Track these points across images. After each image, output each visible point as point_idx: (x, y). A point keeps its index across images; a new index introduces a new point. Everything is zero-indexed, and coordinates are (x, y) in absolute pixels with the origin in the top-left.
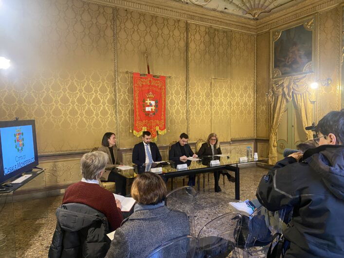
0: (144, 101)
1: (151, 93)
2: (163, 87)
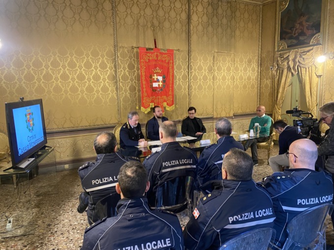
0: (151, 77)
1: (158, 68)
2: (171, 61)
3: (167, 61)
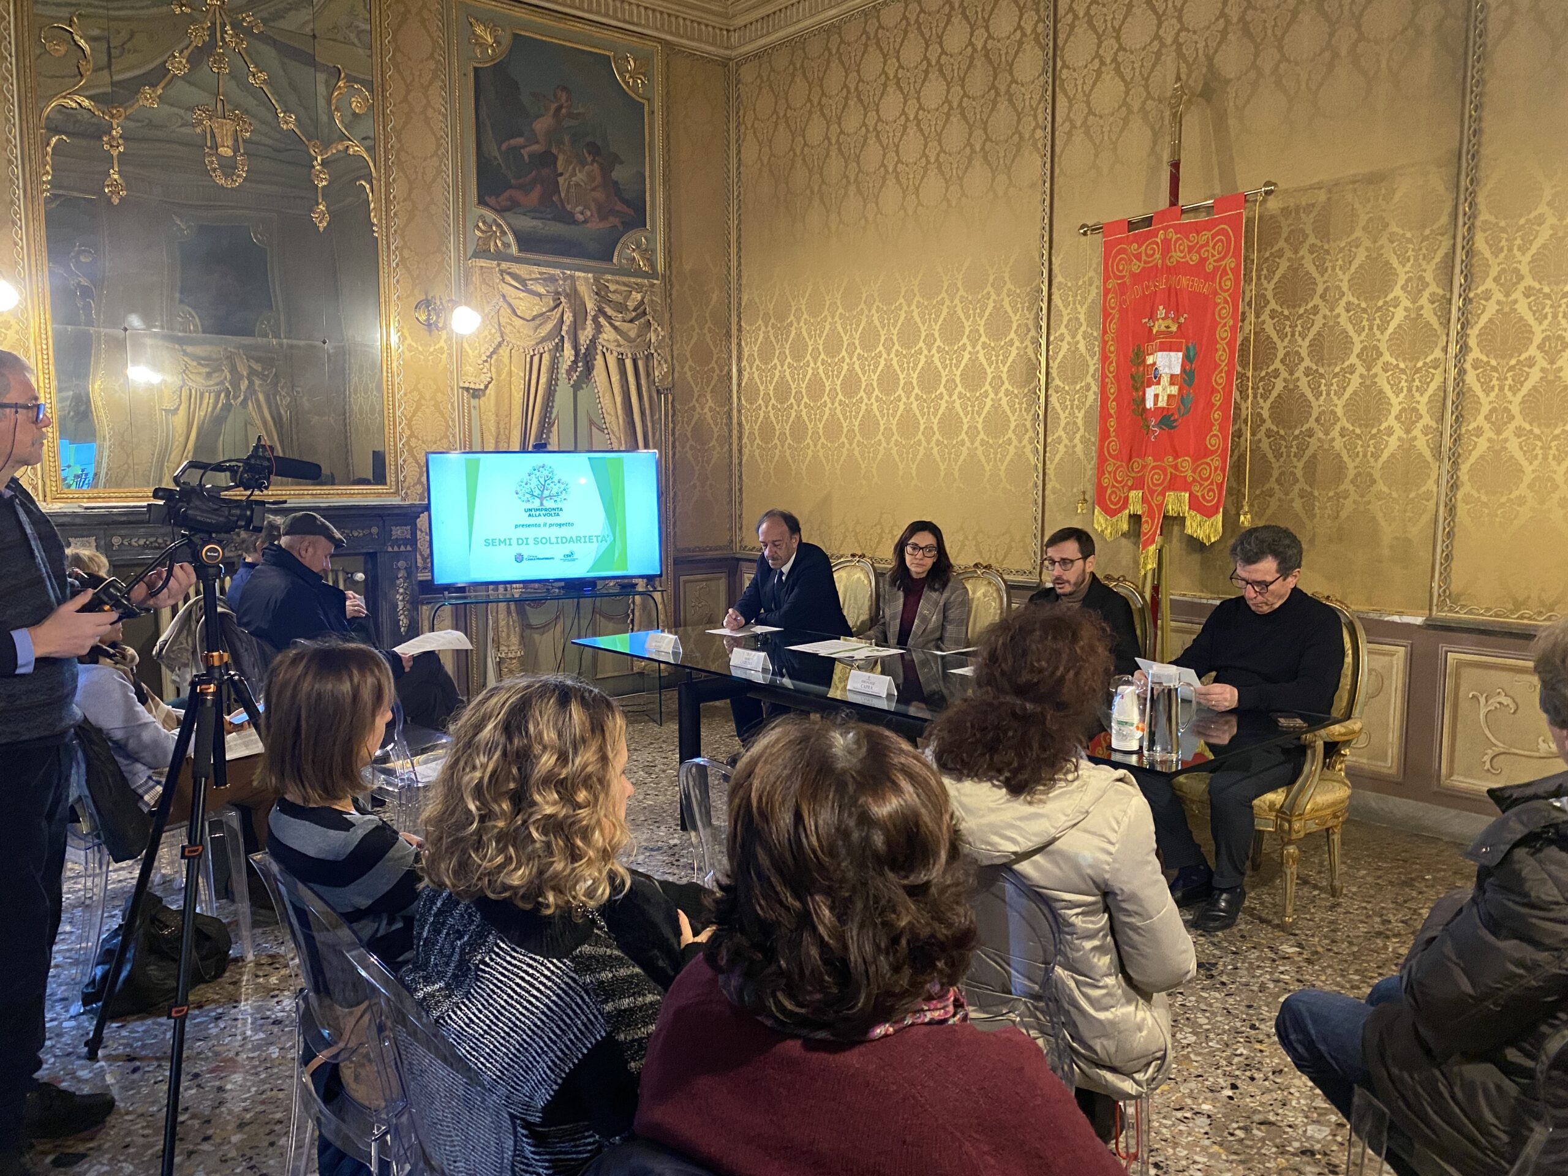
0: (1138, 358)
1: (1162, 312)
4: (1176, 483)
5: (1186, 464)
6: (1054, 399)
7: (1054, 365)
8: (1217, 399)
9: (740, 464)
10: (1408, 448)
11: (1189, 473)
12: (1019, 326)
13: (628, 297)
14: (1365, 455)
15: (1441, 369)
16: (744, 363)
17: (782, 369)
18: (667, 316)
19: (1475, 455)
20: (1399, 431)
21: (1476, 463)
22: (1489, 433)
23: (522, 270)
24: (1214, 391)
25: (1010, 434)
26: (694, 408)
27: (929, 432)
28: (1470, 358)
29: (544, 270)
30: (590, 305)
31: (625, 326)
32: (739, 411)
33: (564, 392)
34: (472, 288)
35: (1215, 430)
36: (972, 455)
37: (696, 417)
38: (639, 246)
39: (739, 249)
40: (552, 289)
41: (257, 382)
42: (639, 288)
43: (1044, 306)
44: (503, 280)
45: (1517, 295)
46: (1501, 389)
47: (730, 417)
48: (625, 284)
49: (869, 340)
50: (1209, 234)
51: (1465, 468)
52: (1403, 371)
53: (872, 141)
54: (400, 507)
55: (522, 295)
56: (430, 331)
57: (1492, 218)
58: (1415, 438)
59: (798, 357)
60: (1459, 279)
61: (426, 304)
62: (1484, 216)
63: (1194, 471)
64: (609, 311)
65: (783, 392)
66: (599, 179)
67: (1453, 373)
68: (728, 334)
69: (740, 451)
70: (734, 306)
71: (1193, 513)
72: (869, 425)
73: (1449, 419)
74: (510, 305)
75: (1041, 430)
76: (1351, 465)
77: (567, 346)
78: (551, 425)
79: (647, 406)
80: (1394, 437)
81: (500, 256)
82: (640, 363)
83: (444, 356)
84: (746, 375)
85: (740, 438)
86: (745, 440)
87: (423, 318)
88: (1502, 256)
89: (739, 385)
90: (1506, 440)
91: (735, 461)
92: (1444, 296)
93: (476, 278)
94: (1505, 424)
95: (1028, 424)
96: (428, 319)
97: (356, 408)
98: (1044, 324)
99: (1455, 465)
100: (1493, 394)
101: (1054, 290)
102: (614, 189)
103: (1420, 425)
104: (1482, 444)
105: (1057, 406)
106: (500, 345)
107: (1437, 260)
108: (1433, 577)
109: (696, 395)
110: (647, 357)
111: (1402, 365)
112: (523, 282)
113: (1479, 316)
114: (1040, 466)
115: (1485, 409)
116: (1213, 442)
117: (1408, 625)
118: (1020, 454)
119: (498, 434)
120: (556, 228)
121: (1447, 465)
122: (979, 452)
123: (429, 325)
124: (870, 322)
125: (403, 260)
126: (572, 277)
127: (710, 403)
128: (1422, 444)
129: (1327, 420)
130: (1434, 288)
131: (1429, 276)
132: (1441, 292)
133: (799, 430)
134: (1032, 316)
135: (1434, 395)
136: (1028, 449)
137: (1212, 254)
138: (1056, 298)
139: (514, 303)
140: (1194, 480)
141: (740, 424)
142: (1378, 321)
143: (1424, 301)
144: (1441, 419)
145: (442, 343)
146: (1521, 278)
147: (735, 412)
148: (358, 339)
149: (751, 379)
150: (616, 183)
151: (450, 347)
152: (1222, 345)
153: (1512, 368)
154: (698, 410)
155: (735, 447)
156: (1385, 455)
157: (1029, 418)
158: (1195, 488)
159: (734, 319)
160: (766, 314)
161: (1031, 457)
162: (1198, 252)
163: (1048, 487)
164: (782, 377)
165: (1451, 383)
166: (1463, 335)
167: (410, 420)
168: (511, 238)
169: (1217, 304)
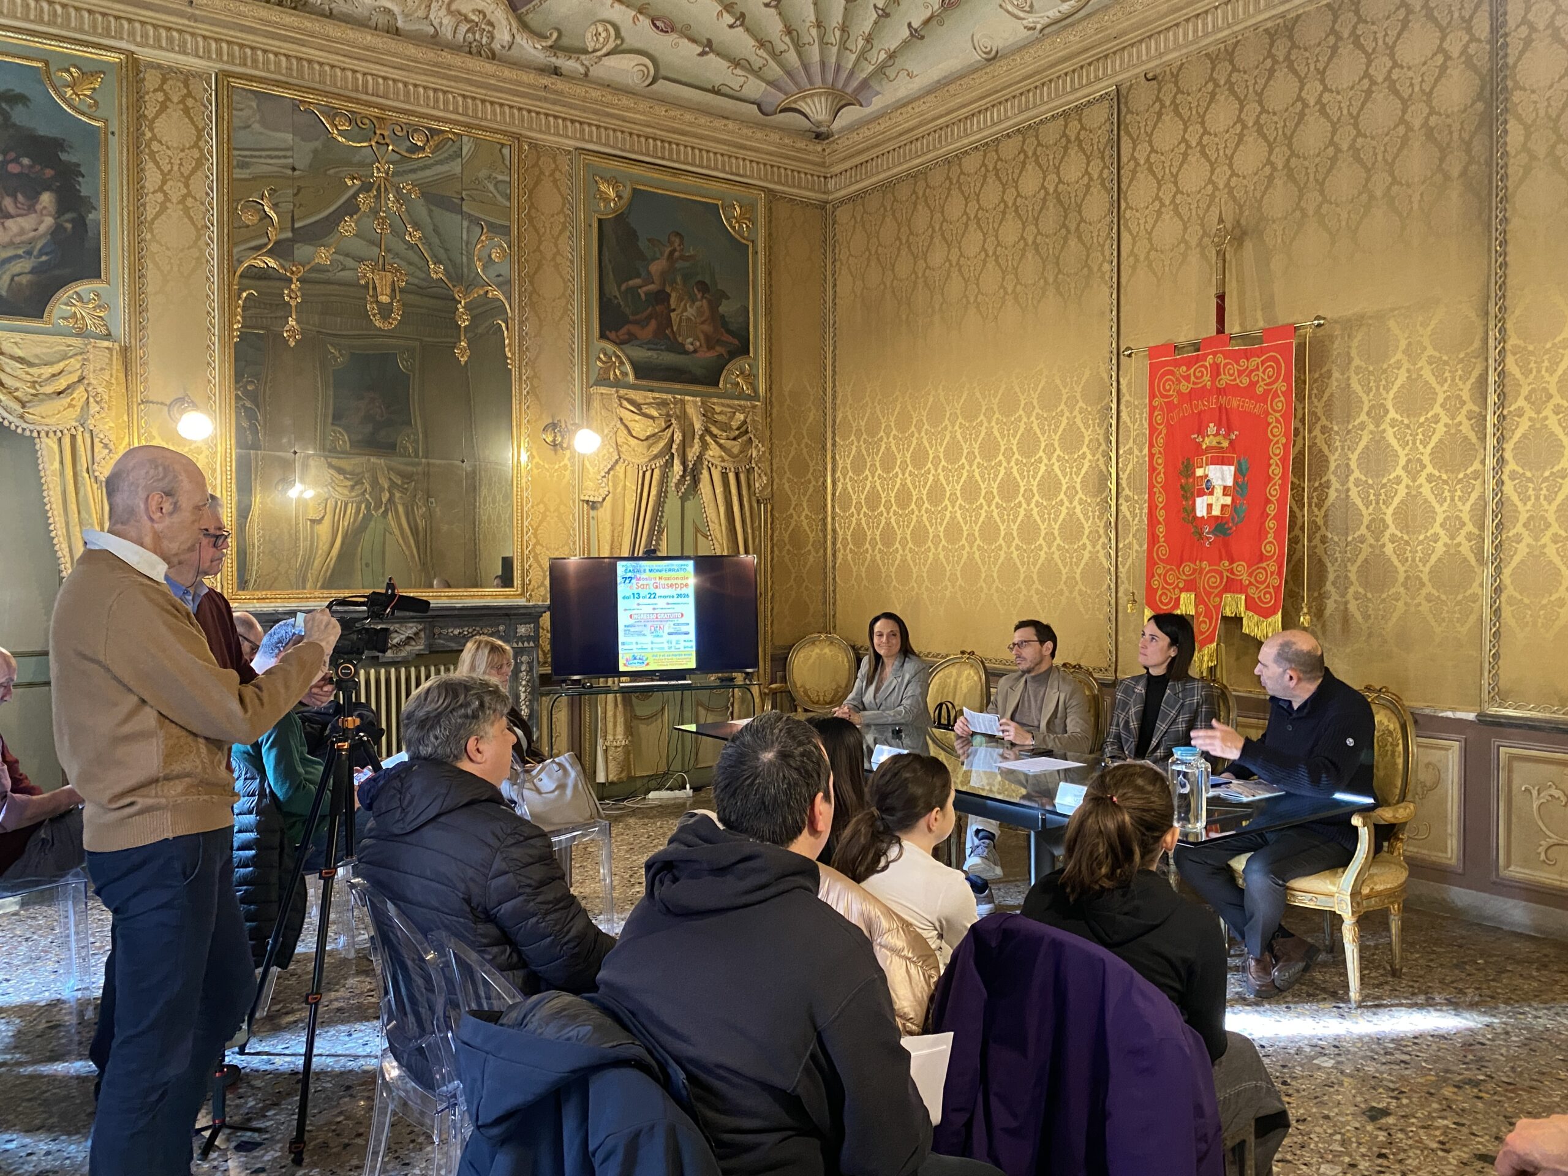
0: (1188, 470)
1: (1212, 429)
2: (1282, 385)
3: (1260, 390)
4: (1232, 586)
5: (1241, 570)
6: (1124, 508)
7: (1124, 476)
8: (1271, 509)
9: (834, 567)
10: (1452, 553)
11: (1245, 577)
12: (1091, 441)
13: (732, 418)
14: (1414, 560)
15: (1479, 481)
16: (838, 474)
17: (873, 479)
18: (768, 434)
19: (1517, 559)
20: (1444, 538)
21: (1517, 567)
22: (1527, 539)
23: (637, 396)
24: (1268, 501)
25: (1085, 540)
26: (791, 516)
27: (1009, 537)
28: (1507, 470)
29: (657, 395)
30: (698, 426)
31: (729, 444)
32: (833, 519)
33: (673, 503)
34: (593, 412)
35: (1270, 537)
36: (1050, 559)
37: (793, 523)
38: (742, 373)
39: (834, 371)
40: (664, 412)
41: (398, 495)
42: (742, 409)
43: (1114, 422)
44: (621, 405)
45: (1548, 412)
46: (1537, 498)
47: (825, 524)
48: (729, 406)
49: (953, 453)
50: (1259, 360)
51: (1507, 572)
52: (1445, 482)
53: (955, 274)
54: (525, 607)
55: (637, 418)
56: (556, 451)
57: (1521, 343)
58: (1459, 544)
59: (888, 468)
60: (1492, 398)
61: (554, 426)
62: (1513, 341)
63: (1250, 575)
64: (715, 431)
65: (873, 500)
66: (707, 313)
67: (1491, 484)
68: (824, 448)
69: (834, 555)
70: (829, 423)
71: (1251, 614)
72: (953, 532)
73: (1490, 525)
74: (626, 427)
75: (1113, 536)
76: (1401, 569)
77: (677, 462)
78: (660, 532)
79: (748, 514)
80: (1440, 544)
81: (617, 384)
82: (742, 477)
83: (567, 473)
84: (840, 485)
85: (834, 543)
86: (839, 545)
87: (550, 439)
88: (1532, 376)
89: (834, 494)
90: (1544, 546)
91: (830, 564)
92: (1480, 414)
93: (596, 404)
94: (1543, 531)
95: (1101, 531)
96: (554, 441)
97: (485, 518)
98: (1113, 439)
99: (1498, 570)
100: (1529, 504)
101: (1122, 407)
102: (721, 322)
103: (1463, 532)
104: (1522, 550)
105: (1128, 514)
106: (617, 462)
107: (1472, 380)
108: (1482, 674)
109: (794, 503)
110: (748, 471)
111: (1445, 477)
112: (638, 406)
113: (1513, 431)
114: (1113, 569)
115: (1523, 517)
116: (1269, 547)
117: (1460, 720)
118: (1094, 558)
119: (613, 542)
120: (668, 358)
121: (1491, 569)
122: (1056, 556)
123: (555, 445)
124: (953, 437)
125: (533, 388)
126: (682, 401)
127: (806, 512)
128: (1466, 549)
129: (1378, 527)
130: (1470, 406)
131: (1466, 395)
132: (1476, 409)
133: (888, 536)
134: (1102, 432)
135: (1474, 504)
136: (1102, 554)
137: (1262, 378)
138: (1124, 415)
139: (631, 425)
140: (1251, 583)
141: (834, 530)
142: (1420, 436)
143: (1461, 417)
144: (1482, 527)
145: (566, 461)
146: (1550, 397)
147: (829, 519)
148: (492, 458)
149: (845, 489)
150: (723, 317)
151: (573, 465)
152: (1274, 461)
153: (1546, 479)
154: (795, 517)
155: (829, 551)
156: (1434, 559)
157: (1102, 524)
158: (1251, 591)
159: (829, 435)
160: (859, 431)
161: (1104, 561)
162: (1249, 376)
163: (1121, 590)
164: (873, 487)
165: (1489, 494)
166: (1499, 448)
167: (536, 530)
168: (628, 368)
169: (1269, 424)
